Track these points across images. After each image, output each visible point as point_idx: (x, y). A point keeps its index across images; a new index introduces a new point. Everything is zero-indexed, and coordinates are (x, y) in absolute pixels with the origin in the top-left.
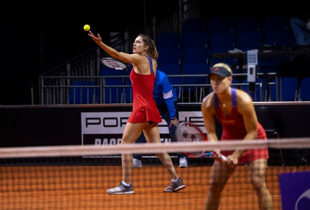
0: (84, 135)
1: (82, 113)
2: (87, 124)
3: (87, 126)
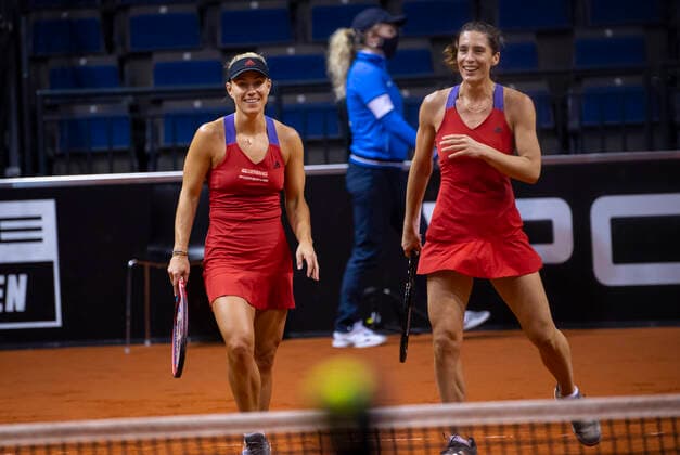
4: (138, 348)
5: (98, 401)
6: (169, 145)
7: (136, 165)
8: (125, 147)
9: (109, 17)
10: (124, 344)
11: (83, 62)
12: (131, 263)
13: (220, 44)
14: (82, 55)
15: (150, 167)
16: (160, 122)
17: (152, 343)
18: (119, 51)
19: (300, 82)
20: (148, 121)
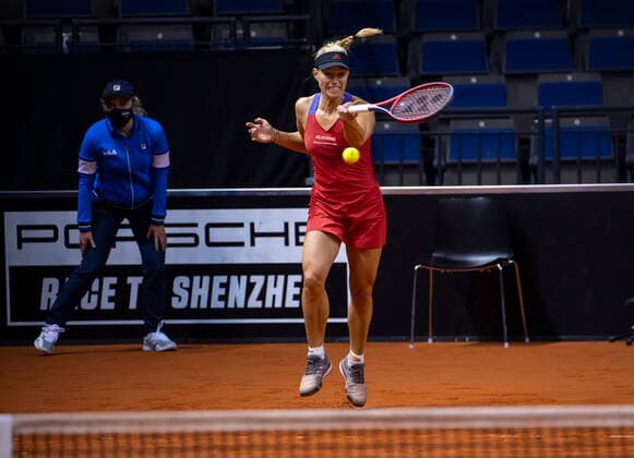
0: (11, 268)
1: (6, 214)
2: (21, 241)
3: (20, 247)
4: (421, 344)
5: (384, 391)
6: (454, 161)
7: (424, 178)
8: (415, 162)
9: (403, 42)
10: (408, 340)
11: (379, 82)
12: (416, 267)
13: (504, 70)
14: (378, 77)
15: (437, 180)
16: (447, 140)
17: (434, 341)
18: (413, 74)
19: (578, 107)
20: (437, 138)
